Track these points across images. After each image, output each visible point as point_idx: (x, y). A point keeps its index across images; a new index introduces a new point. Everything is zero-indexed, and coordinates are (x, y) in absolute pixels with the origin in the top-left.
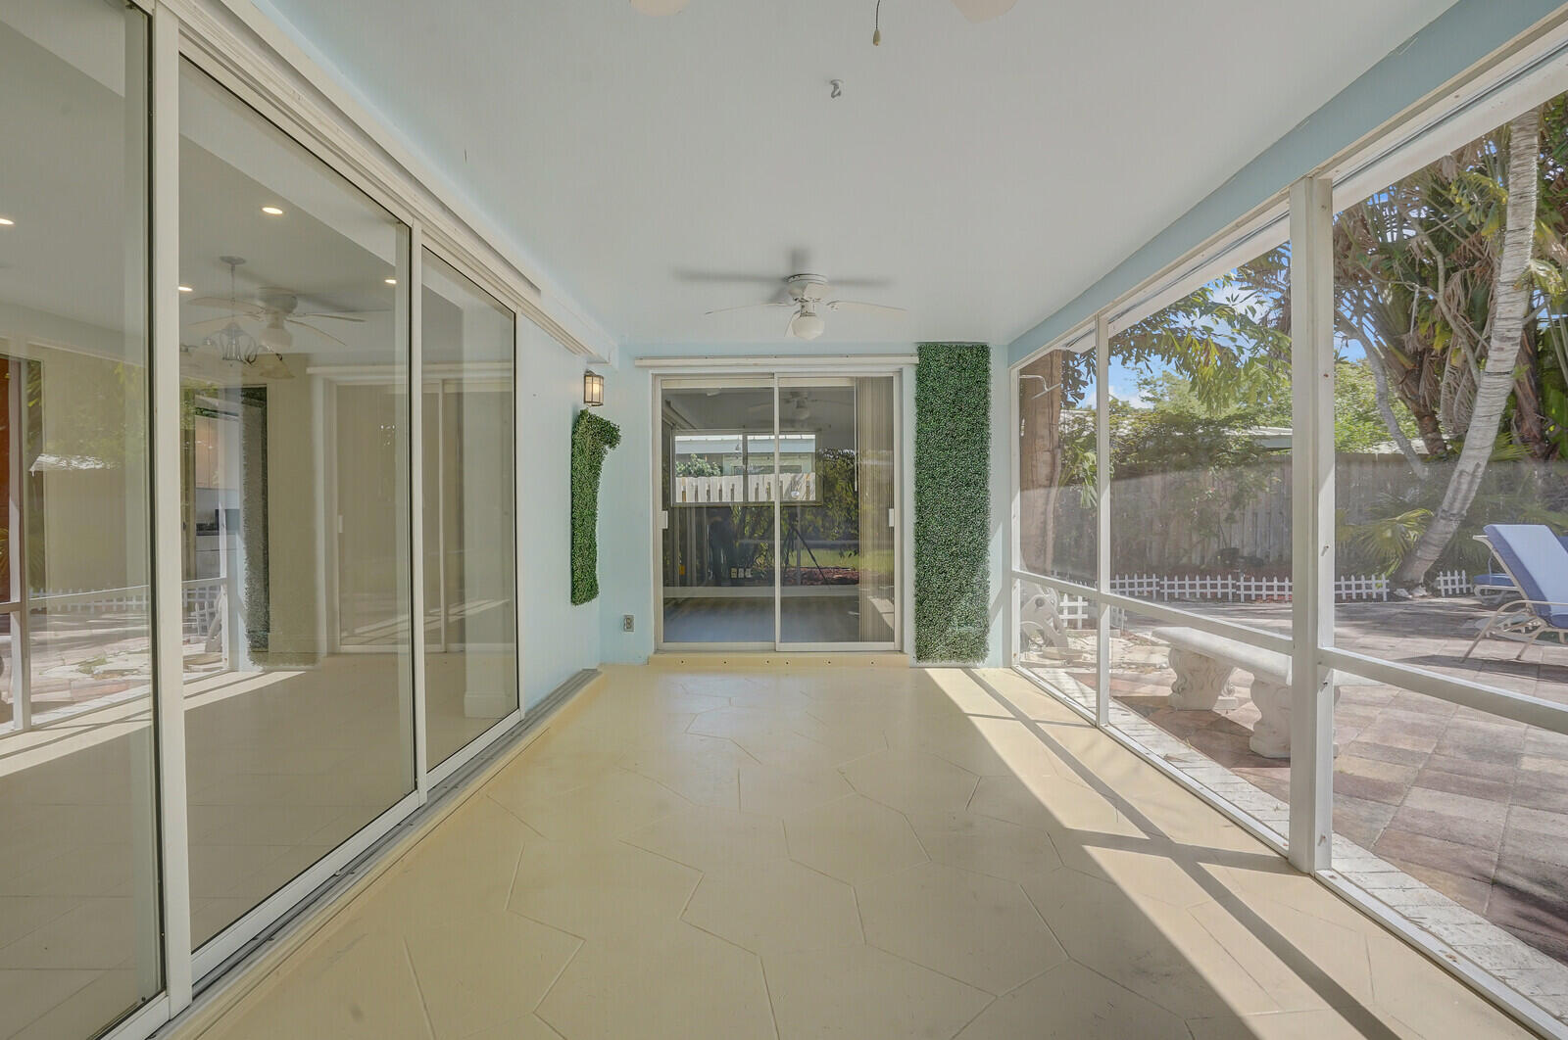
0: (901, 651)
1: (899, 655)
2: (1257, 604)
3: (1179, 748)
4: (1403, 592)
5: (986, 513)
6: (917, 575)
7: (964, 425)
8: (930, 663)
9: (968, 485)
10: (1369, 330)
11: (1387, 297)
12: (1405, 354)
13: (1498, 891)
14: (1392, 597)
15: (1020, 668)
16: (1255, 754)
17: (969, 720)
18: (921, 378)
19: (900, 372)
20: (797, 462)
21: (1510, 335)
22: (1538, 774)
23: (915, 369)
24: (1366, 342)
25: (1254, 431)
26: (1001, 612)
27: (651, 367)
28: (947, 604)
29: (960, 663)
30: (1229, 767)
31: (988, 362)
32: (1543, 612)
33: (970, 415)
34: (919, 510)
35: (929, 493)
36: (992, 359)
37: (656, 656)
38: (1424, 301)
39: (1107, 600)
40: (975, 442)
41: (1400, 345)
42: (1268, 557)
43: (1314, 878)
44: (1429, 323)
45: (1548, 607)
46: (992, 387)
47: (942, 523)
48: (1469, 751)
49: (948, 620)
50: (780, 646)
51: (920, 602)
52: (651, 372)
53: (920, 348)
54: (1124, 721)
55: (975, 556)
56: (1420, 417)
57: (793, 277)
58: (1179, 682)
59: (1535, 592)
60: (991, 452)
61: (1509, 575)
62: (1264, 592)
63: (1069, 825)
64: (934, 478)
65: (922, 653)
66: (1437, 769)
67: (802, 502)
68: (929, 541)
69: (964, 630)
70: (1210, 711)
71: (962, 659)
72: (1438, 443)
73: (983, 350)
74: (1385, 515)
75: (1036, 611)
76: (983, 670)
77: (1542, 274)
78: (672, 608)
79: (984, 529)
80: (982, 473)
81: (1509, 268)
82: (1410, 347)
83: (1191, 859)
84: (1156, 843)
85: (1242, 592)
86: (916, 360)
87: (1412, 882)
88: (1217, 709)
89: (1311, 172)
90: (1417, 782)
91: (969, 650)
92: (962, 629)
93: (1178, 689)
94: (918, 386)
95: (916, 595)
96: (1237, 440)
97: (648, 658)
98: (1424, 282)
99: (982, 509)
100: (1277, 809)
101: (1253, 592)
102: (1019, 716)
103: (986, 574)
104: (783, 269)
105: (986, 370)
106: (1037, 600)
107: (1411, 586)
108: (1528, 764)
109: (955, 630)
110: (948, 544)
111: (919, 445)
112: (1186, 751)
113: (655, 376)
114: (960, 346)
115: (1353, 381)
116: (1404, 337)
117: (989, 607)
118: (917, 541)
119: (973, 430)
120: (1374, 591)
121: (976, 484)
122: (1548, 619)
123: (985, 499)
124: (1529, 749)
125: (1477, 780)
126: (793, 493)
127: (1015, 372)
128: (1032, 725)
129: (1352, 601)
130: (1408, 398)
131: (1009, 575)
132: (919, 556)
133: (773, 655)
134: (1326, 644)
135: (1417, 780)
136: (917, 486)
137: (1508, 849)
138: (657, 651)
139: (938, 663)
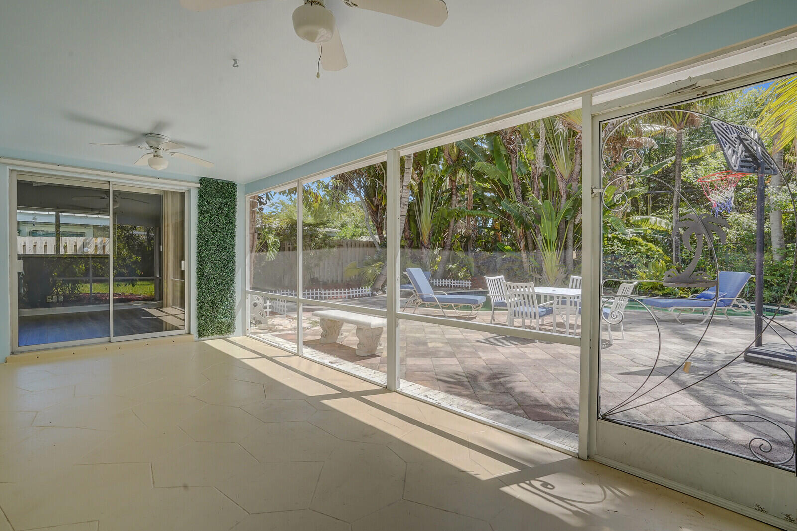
0: (189, 334)
1: (190, 336)
2: (329, 300)
3: (333, 359)
4: (375, 293)
5: (234, 263)
6: (198, 294)
7: (223, 220)
8: (206, 338)
9: (225, 250)
10: (363, 194)
11: (368, 183)
12: (373, 205)
13: (440, 382)
14: (373, 295)
15: (251, 335)
16: (358, 356)
17: (241, 362)
18: (201, 195)
19: (189, 191)
20: (82, 230)
21: (406, 203)
22: (433, 347)
23: (198, 190)
24: (361, 197)
25: (327, 230)
26: (240, 310)
27: (8, 164)
28: (215, 308)
29: (222, 336)
30: (352, 362)
31: (235, 191)
32: (422, 297)
33: (226, 216)
34: (200, 262)
35: (205, 253)
36: (237, 190)
37: (13, 356)
38: (379, 186)
39: (301, 301)
40: (229, 229)
41: (372, 201)
42: (328, 281)
43: (396, 392)
44: (381, 195)
45: (423, 295)
46: (237, 203)
47: (212, 268)
48: (415, 344)
49: (215, 316)
50: (113, 339)
51: (200, 308)
52: (8, 167)
53: (201, 180)
54: (308, 352)
55: (229, 283)
56: (377, 228)
57: (151, 134)
58: (324, 333)
59: (420, 291)
60: (236, 234)
61: (413, 286)
62: (331, 295)
63: (310, 394)
64: (208, 246)
65: (201, 333)
66: (410, 351)
67: (92, 255)
68: (205, 277)
69: (223, 320)
70: (335, 343)
71: (222, 334)
72: (382, 238)
73: (233, 185)
74: (370, 264)
75: (253, 309)
76: (232, 338)
77: (414, 184)
78: (25, 324)
79: (232, 271)
80: (232, 244)
81: (406, 180)
82: (375, 203)
83: (358, 395)
84: (344, 394)
85: (323, 296)
86: (199, 185)
87: (420, 386)
88: (338, 342)
89: (395, 148)
90: (407, 356)
91: (225, 329)
92: (222, 320)
93: (323, 336)
94: (199, 199)
95: (198, 305)
96: (322, 233)
97: (6, 358)
98: (379, 180)
99: (232, 261)
100: (374, 373)
101: (327, 295)
102: (263, 356)
103: (233, 292)
104: (147, 128)
105: (235, 195)
106: (254, 303)
107: (377, 290)
108: (430, 345)
109: (219, 320)
110: (215, 278)
111: (199, 229)
112: (335, 359)
113: (12, 170)
114: (223, 182)
115: (353, 212)
116: (373, 199)
117: (235, 308)
118: (198, 277)
119: (228, 223)
120: (367, 293)
121: (229, 249)
122: (423, 299)
123: (234, 256)
124: (428, 341)
125: (421, 352)
126: (85, 250)
127: (248, 198)
128: (271, 359)
129: (360, 297)
130: (374, 221)
131: (245, 292)
132: (199, 285)
133: (110, 345)
134: (399, 311)
135: (406, 355)
136: (198, 249)
137: (436, 371)
138: (13, 353)
139: (210, 337)
